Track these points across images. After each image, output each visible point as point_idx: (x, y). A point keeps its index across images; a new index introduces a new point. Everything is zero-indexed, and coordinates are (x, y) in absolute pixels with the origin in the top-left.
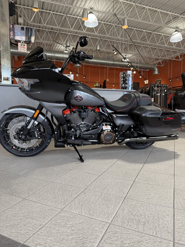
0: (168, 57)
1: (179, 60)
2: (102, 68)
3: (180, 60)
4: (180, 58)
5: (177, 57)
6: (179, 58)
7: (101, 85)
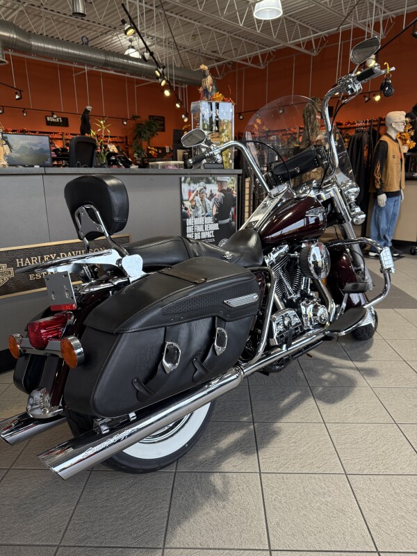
0: (238, 57)
1: (259, 67)
2: (62, 68)
3: (262, 67)
4: (261, 62)
5: (255, 60)
6: (259, 62)
7: (67, 119)
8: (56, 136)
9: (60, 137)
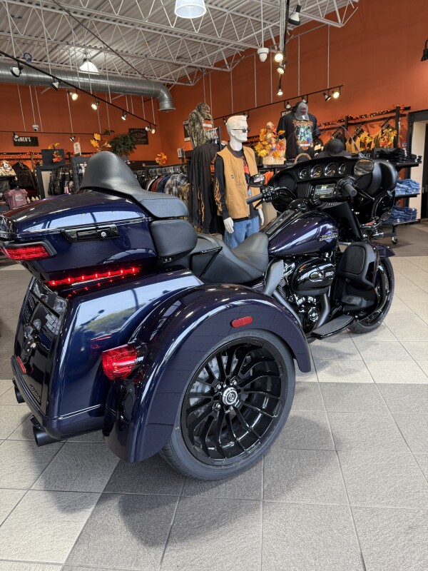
0: (196, 61)
3: (229, 69)
7: (37, 138)
8: (24, 157)
9: (29, 157)
